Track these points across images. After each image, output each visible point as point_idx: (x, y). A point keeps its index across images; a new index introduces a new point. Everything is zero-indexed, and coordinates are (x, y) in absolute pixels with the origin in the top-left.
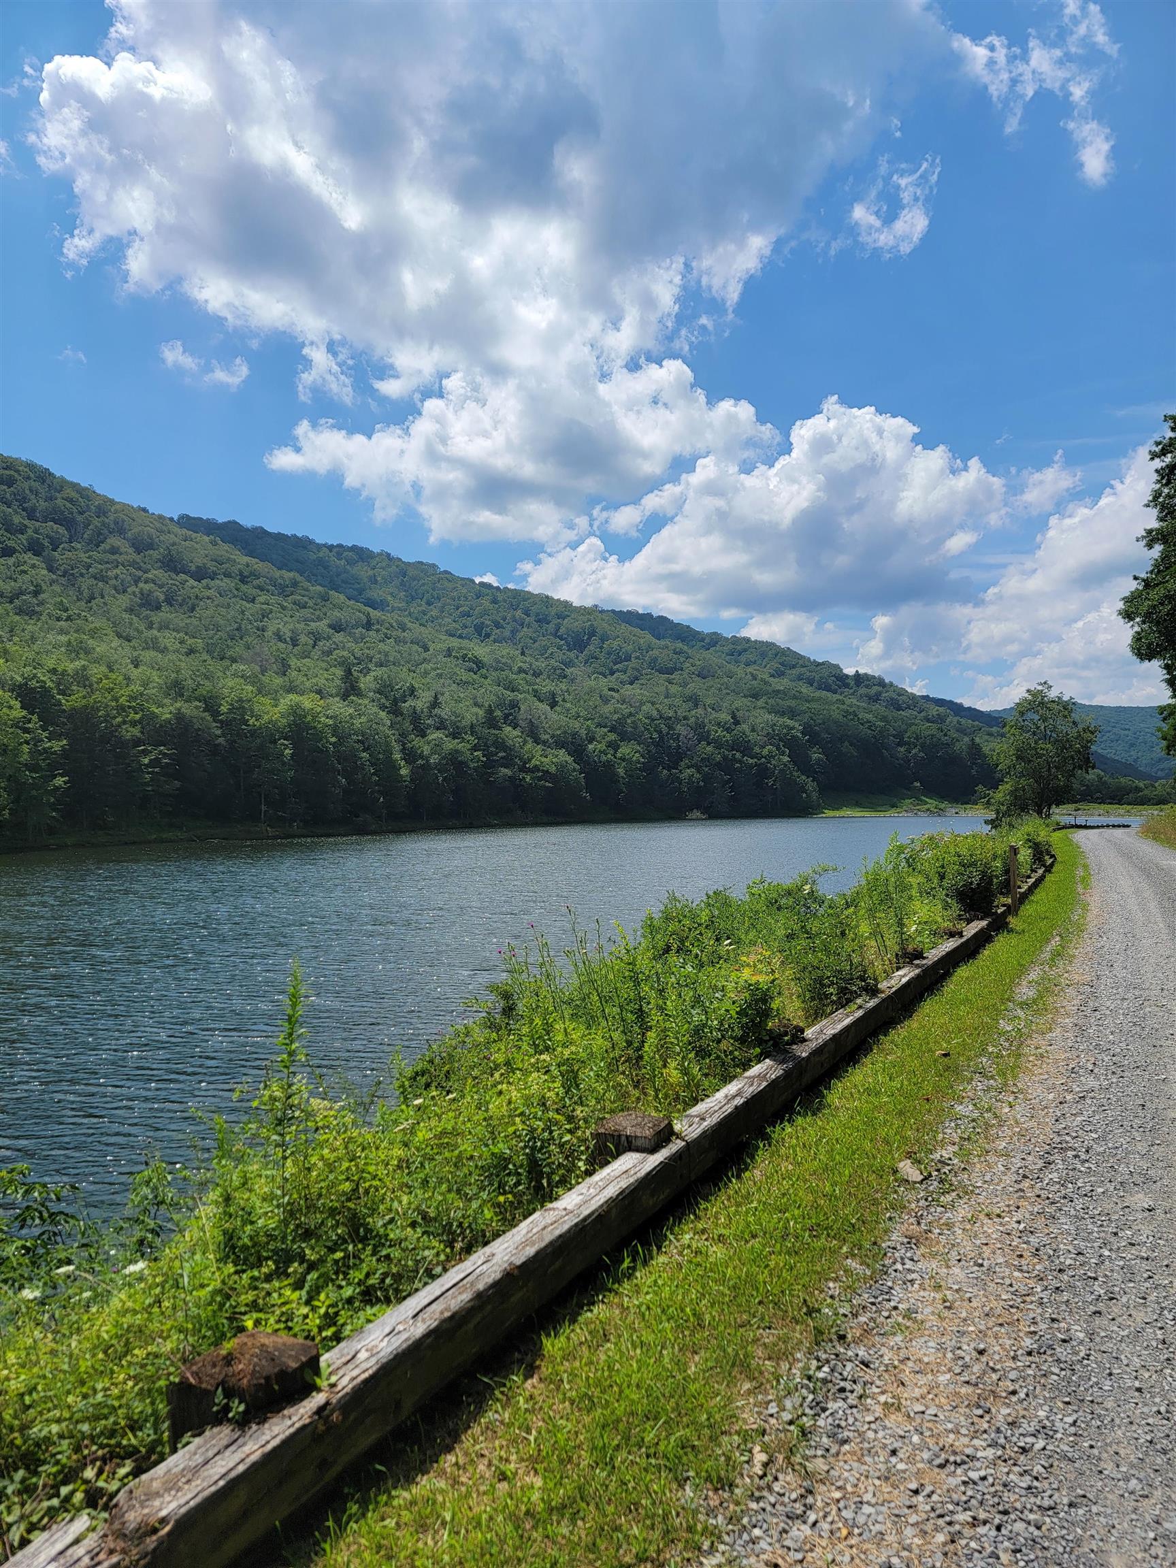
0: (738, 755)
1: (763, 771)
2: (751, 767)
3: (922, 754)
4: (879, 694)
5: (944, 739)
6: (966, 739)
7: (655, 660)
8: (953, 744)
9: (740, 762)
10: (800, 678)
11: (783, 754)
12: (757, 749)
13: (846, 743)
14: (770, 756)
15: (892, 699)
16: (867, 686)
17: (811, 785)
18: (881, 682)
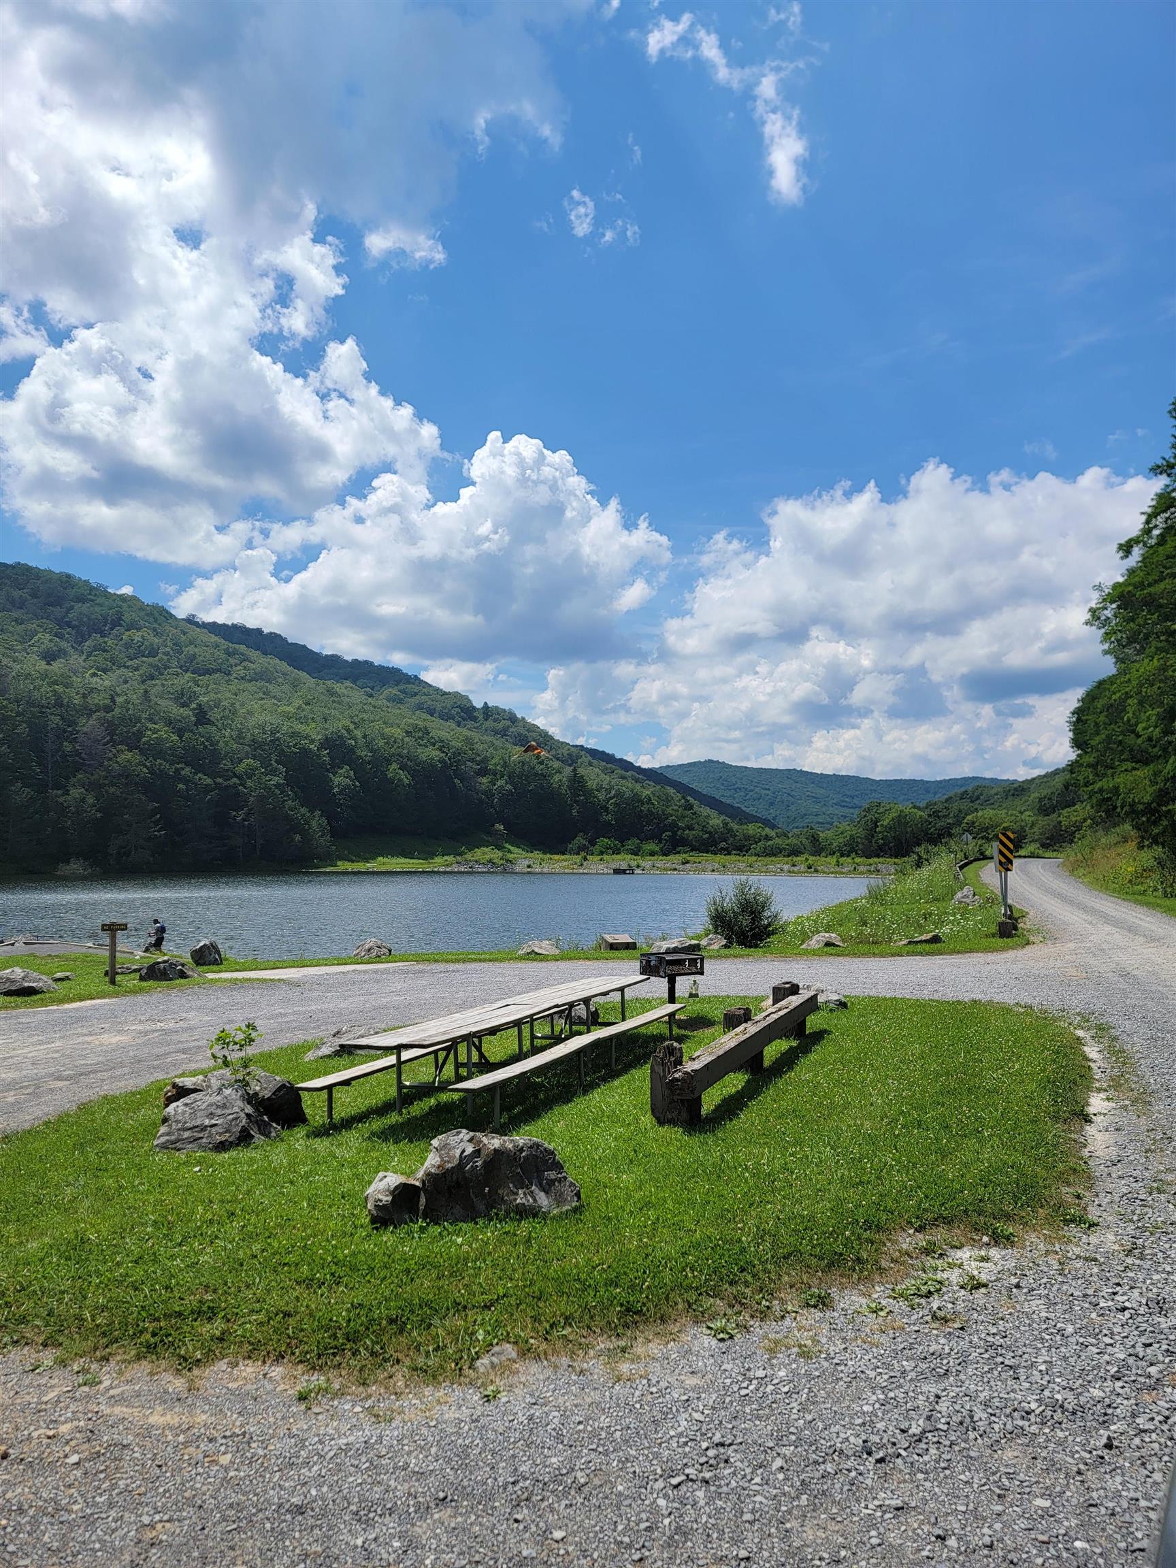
0: (187, 771)
1: (230, 799)
2: (207, 789)
3: (509, 787)
4: (506, 729)
5: (539, 768)
6: (568, 770)
7: (192, 658)
8: (551, 776)
9: (186, 781)
10: (419, 707)
11: (274, 772)
12: (226, 764)
13: (394, 766)
14: (250, 774)
15: (520, 735)
16: (495, 720)
17: (317, 823)
18: (512, 718)
